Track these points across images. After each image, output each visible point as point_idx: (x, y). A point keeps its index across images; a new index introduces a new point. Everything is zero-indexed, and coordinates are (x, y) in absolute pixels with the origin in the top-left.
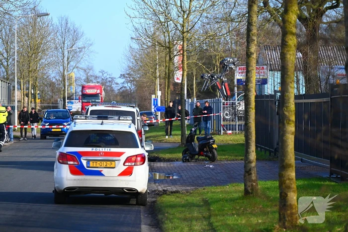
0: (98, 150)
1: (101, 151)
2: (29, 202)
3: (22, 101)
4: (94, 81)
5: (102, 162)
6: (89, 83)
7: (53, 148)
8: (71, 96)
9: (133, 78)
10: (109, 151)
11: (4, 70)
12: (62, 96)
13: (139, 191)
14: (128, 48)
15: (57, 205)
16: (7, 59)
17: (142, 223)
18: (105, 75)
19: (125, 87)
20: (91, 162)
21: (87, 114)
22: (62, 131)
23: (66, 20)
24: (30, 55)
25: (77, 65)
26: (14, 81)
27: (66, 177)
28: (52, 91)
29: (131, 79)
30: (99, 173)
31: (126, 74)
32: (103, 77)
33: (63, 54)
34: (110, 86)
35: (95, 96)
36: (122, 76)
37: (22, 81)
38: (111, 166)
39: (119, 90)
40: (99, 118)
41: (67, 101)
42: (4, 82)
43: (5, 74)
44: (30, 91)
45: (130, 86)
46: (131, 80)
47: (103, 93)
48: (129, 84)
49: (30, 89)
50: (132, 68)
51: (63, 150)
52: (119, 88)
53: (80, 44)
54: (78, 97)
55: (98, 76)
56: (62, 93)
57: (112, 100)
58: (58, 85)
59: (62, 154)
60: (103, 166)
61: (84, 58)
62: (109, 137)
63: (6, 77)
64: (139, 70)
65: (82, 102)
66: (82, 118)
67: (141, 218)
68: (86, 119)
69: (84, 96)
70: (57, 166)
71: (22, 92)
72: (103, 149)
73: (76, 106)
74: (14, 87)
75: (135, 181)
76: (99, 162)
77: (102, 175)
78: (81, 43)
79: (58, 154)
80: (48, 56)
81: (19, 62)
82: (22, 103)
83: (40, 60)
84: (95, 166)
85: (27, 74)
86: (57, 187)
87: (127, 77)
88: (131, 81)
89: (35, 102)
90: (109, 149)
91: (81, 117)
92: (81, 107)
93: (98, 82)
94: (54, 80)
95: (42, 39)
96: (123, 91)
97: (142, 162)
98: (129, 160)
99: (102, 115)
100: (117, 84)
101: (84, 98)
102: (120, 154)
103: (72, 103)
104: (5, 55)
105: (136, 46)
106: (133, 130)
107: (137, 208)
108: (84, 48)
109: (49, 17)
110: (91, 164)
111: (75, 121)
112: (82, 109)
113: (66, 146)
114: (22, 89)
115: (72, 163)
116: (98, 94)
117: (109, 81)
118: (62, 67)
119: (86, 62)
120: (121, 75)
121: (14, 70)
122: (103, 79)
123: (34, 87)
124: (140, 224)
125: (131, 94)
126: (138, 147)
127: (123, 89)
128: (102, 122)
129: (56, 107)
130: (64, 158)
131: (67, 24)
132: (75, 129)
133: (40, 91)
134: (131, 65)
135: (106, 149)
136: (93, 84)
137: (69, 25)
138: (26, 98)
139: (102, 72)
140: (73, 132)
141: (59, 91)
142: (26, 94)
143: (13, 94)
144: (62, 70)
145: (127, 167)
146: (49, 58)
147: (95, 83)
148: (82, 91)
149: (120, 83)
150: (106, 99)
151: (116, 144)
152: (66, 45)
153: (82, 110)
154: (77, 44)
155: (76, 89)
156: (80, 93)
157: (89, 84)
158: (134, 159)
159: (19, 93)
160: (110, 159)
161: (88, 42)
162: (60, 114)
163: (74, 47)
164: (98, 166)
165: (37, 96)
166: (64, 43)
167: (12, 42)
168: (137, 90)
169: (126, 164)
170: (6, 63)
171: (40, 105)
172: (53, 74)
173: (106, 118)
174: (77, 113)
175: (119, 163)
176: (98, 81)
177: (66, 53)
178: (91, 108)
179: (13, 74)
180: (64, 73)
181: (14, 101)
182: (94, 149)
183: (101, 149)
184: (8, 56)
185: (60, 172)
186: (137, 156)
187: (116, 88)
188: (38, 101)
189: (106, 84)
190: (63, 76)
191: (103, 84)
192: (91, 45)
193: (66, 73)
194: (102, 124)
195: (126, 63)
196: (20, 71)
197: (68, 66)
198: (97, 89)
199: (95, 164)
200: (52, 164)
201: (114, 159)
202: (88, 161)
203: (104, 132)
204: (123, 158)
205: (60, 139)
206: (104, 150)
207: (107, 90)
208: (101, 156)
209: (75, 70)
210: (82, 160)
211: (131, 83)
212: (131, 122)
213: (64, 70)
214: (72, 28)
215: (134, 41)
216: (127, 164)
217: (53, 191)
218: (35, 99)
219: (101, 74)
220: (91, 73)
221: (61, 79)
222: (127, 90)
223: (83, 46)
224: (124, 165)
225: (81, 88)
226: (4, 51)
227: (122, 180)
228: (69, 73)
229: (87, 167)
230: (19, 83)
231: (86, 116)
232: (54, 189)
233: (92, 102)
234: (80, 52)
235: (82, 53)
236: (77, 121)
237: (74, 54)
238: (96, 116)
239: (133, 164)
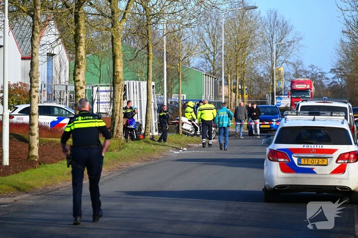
0: (310, 147)
1: (313, 148)
2: (237, 200)
3: (230, 96)
4: (304, 76)
5: (314, 160)
6: (299, 78)
7: (262, 145)
8: (280, 91)
9: (343, 73)
10: (321, 148)
11: (210, 64)
12: (270, 91)
13: (353, 188)
14: (339, 42)
15: (266, 204)
16: (214, 53)
17: (356, 222)
18: (315, 70)
19: (336, 82)
20: (302, 160)
21: (297, 109)
22: (270, 128)
23: (275, 13)
24: (237, 49)
25: (286, 60)
26: (221, 76)
27: (276, 175)
28: (260, 86)
29: (342, 74)
30: (311, 171)
31: (337, 69)
32: (312, 72)
33: (272, 48)
34: (320, 81)
35: (305, 91)
36: (333, 71)
37: (229, 76)
38: (324, 163)
39: (329, 85)
40: (310, 114)
41: (275, 96)
42: (208, 76)
43: (212, 69)
44: (237, 87)
45: (340, 80)
46: (341, 75)
47: (313, 88)
48: (340, 79)
49: (238, 84)
50: (343, 63)
51: (273, 146)
52: (329, 83)
53: (289, 38)
54: (287, 93)
55: (307, 70)
56: (271, 88)
57: (322, 96)
58: (266, 80)
59: (272, 151)
60: (314, 163)
61: (294, 52)
62: (321, 134)
63: (212, 72)
64: (350, 64)
65: (291, 98)
66: (293, 114)
67: (354, 217)
68: (297, 115)
69: (294, 91)
70: (267, 163)
71: (229, 87)
72: (315, 145)
73: (285, 102)
74: (221, 82)
75: (348, 179)
76: (310, 160)
77: (314, 173)
78: (291, 37)
79: (268, 151)
80: (256, 51)
81: (227, 56)
82: (229, 99)
83: (248, 54)
84: (306, 163)
85: (234, 69)
86: (267, 185)
87: (338, 72)
88: (341, 76)
89: (243, 98)
90: (321, 146)
91: (292, 113)
92: (290, 103)
93: (308, 77)
94: (262, 75)
95: (250, 32)
96: (334, 86)
97: (355, 160)
98: (341, 157)
99: (313, 111)
100: (328, 79)
101: (293, 93)
102: (332, 151)
103: (281, 99)
104: (212, 50)
105: (347, 40)
106: (346, 126)
107: (350, 207)
108: (294, 42)
109: (257, 10)
110: (303, 161)
111: (285, 116)
112: (292, 104)
113: (276, 142)
114: (229, 84)
115: (282, 160)
116: (308, 89)
117: (319, 76)
118: (270, 62)
119: (295, 56)
120: (332, 69)
121: (221, 64)
122: (312, 74)
123: (242, 83)
124: (354, 224)
125: (342, 89)
126: (352, 144)
127: (334, 84)
128: (314, 118)
129: (265, 103)
130: (274, 155)
131: (276, 17)
132: (286, 125)
133: (248, 86)
134: (342, 59)
135: (318, 146)
136: (302, 79)
137: (278, 18)
138: (234, 94)
139: (312, 66)
140: (284, 129)
141: (267, 86)
142: (233, 90)
143: (220, 89)
144: (270, 64)
145: (340, 164)
146: (258, 52)
147: (304, 78)
148: (291, 87)
149: (330, 78)
150: (316, 95)
151: (329, 142)
152: (274, 39)
153: (291, 106)
154: (286, 38)
155: (285, 84)
156: (289, 89)
157: (298, 79)
158: (346, 156)
159: (226, 88)
160: (322, 156)
161: (297, 36)
162: (269, 110)
163: (283, 40)
164: (310, 163)
165: (245, 91)
166: (272, 37)
167: (219, 36)
168: (347, 86)
169: (338, 162)
170: (213, 58)
171: (247, 100)
172: (261, 69)
173: (318, 114)
174: (286, 109)
175: (332, 160)
176: (308, 76)
177: (275, 47)
178: (302, 104)
179: (220, 69)
180: (272, 68)
181: (222, 96)
182: (306, 146)
183: (312, 146)
184: (214, 51)
185: (270, 169)
186: (350, 153)
187: (326, 83)
188: (246, 96)
189: (316, 79)
190: (272, 71)
191: (312, 79)
192: (301, 39)
193: (274, 68)
194: (313, 120)
195: (337, 57)
196: (227, 66)
197: (277, 61)
198: (307, 85)
199: (306, 161)
200: (262, 161)
201: (326, 156)
202: (300, 159)
203: (316, 128)
204: (336, 155)
205: (270, 136)
206: (315, 147)
207: (317, 85)
208: (313, 153)
209: (284, 64)
210: (293, 157)
211: (342, 78)
212: (343, 117)
213: (273, 65)
214: (281, 22)
215: (345, 34)
216: (340, 161)
217: (263, 189)
218: (242, 94)
219: (311, 69)
220: (300, 68)
221: (269, 74)
222: (337, 85)
223: (292, 39)
224: (337, 162)
225: (290, 83)
226: (211, 45)
227: (335, 178)
228: (278, 67)
229: (299, 164)
230: (226, 78)
231: (297, 112)
232: (264, 187)
233: (302, 97)
234: (289, 46)
235: (291, 48)
236: (288, 117)
237: (283, 48)
238: (308, 112)
239: (346, 162)
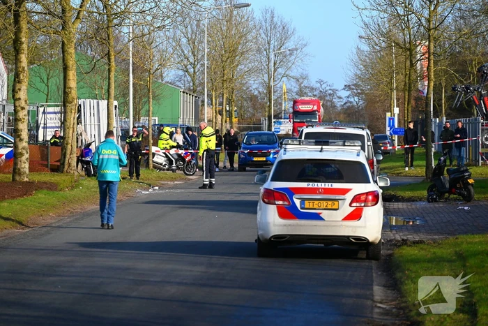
0: (316, 186)
1: (320, 187)
2: (223, 254)
3: (214, 120)
4: (310, 94)
5: (322, 202)
6: (303, 96)
7: (256, 184)
8: (279, 114)
9: (361, 90)
10: (330, 187)
11: (189, 79)
12: (267, 114)
13: (370, 240)
14: (355, 51)
15: (260, 259)
16: (194, 64)
17: (375, 283)
18: (324, 86)
19: (351, 102)
20: (306, 202)
21: (300, 137)
22: (266, 161)
23: (272, 12)
24: (224, 59)
25: (287, 73)
26: (204, 94)
27: (273, 222)
28: (254, 108)
29: (359, 91)
30: (317, 217)
31: (353, 85)
32: (321, 89)
33: (268, 58)
34: (331, 101)
35: (311, 113)
36: (347, 87)
37: (214, 93)
38: (334, 207)
39: (343, 106)
40: (317, 143)
41: (273, 120)
42: (187, 94)
43: (192, 84)
44: (224, 107)
45: (357, 100)
46: (358, 93)
47: (322, 110)
48: (356, 99)
49: (224, 104)
50: (360, 77)
51: (269, 185)
52: (342, 103)
53: (290, 44)
54: (288, 116)
55: (314, 87)
56: (267, 109)
57: (333, 119)
58: (261, 99)
59: (267, 191)
60: (322, 207)
61: (296, 63)
62: (330, 169)
63: (192, 88)
64: (370, 79)
65: (294, 122)
66: (295, 143)
67: (372, 276)
68: (300, 144)
69: (296, 113)
70: (260, 206)
71: (214, 108)
72: (323, 184)
73: (286, 127)
74: (203, 101)
75: (365, 227)
76: (317, 202)
77: (322, 219)
78: (292, 43)
79: (262, 191)
80: (248, 61)
81: (211, 68)
82: (214, 124)
83: (237, 65)
84: (311, 207)
85: (221, 84)
86: (262, 235)
87: (353, 89)
88: (358, 95)
89: (231, 122)
90: (330, 184)
91: (293, 141)
92: (292, 128)
93: (315, 96)
94: (256, 93)
95: (240, 38)
96: (349, 107)
97: (374, 203)
98: (356, 199)
99: (321, 140)
100: (340, 98)
101: (296, 116)
102: (345, 191)
103: (280, 123)
104: (192, 60)
105: (365, 48)
106: (362, 159)
107: (367, 264)
108: (297, 50)
109: (249, 8)
110: (307, 204)
111: (284, 146)
112: (294, 130)
113: (273, 180)
114: (214, 104)
115: (281, 202)
116: (315, 111)
117: (330, 95)
118: (266, 76)
119: (299, 68)
120: (345, 86)
121: (203, 79)
122: (321, 91)
123: (230, 102)
124: (372, 285)
125: (359, 111)
126: (369, 182)
127: (348, 104)
128: (322, 149)
129: (259, 129)
130: (270, 196)
131: (273, 17)
132: (285, 157)
133: (237, 107)
134: (359, 72)
135: (327, 184)
136: (308, 98)
137: (275, 19)
138: (219, 117)
139: (320, 82)
140: (282, 162)
141: (263, 106)
142: (219, 111)
143: (202, 111)
144: (266, 79)
145: (355, 208)
146: (250, 63)
147: (311, 96)
148: (293, 108)
149: (343, 97)
150: (325, 119)
151: (340, 179)
152: (272, 46)
153: (293, 133)
154: (287, 44)
155: (287, 106)
156: (291, 110)
157: (302, 98)
158: (363, 198)
159: (210, 110)
160: (328, 198)
161: (300, 43)
162: (265, 138)
163: (282, 48)
164: (316, 206)
165: (234, 113)
166: (269, 43)
167: (202, 42)
168: (366, 107)
169: (353, 205)
170: (192, 70)
171: (237, 125)
172: (255, 85)
173: (327, 143)
174: (287, 136)
175: (344, 202)
176: (315, 93)
177: (272, 56)
178: (306, 130)
179: (202, 84)
180: (269, 83)
181: (204, 120)
182: (311, 185)
183: (319, 184)
184: (195, 61)
185: (265, 214)
186: (367, 194)
187: (339, 104)
188: (235, 120)
189: (325, 98)
190: (269, 88)
191: (321, 98)
192: (305, 45)
193: (272, 84)
194: (321, 151)
195: (352, 70)
196: (211, 80)
197: (275, 74)
198: (314, 105)
199: (311, 204)
200: (255, 204)
201: (337, 198)
202: (303, 201)
203: (321, 162)
204: (349, 197)
205: (265, 172)
206: (323, 186)
207: (327, 106)
208: (320, 193)
209: (284, 79)
210: (294, 199)
211: (358, 96)
212: (359, 148)
213: (269, 80)
214: (279, 24)
215: (363, 40)
216: (354, 204)
217: (256, 240)
218: (231, 117)
219: (318, 85)
220: (305, 83)
221: (265, 92)
222: (353, 106)
223: (294, 47)
224: (350, 205)
225: (292, 103)
226: (190, 54)
227: (347, 226)
228: (276, 83)
229: (302, 208)
230: (210, 97)
231: (300, 141)
232: (256, 238)
233: (307, 122)
234: (291, 54)
235: (293, 57)
236: (288, 147)
237: (283, 58)
238: (314, 140)
239: (363, 205)
